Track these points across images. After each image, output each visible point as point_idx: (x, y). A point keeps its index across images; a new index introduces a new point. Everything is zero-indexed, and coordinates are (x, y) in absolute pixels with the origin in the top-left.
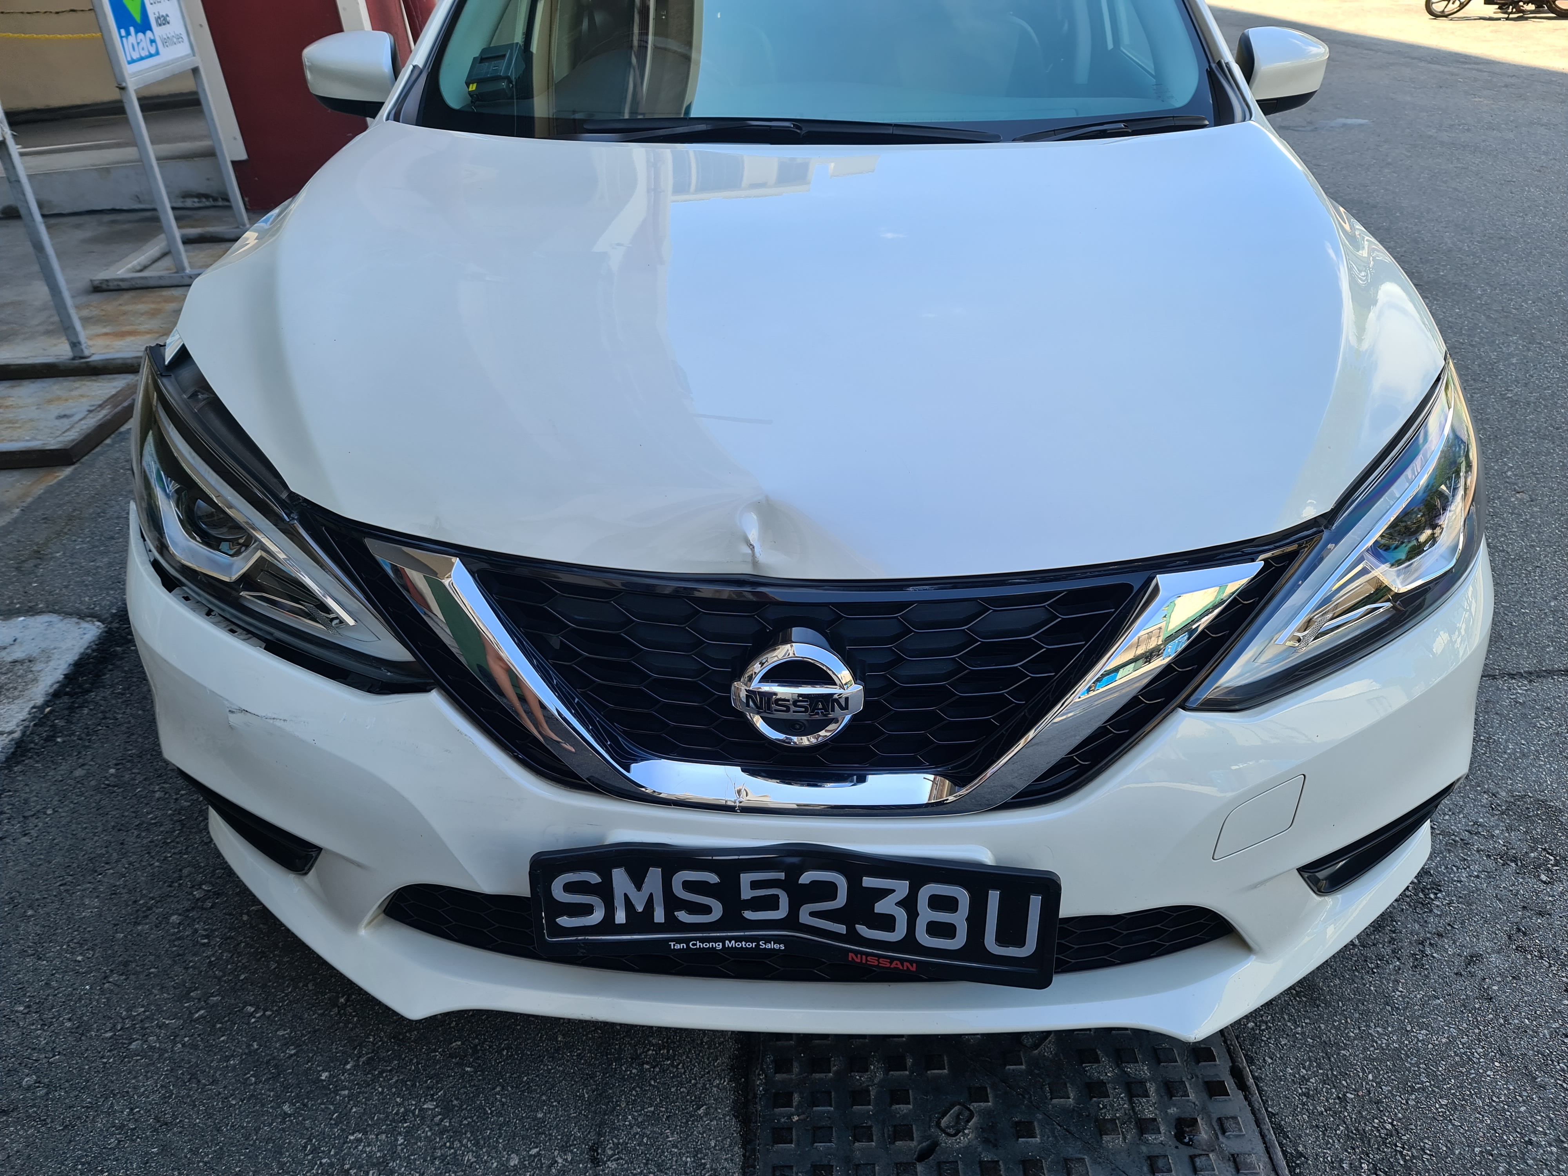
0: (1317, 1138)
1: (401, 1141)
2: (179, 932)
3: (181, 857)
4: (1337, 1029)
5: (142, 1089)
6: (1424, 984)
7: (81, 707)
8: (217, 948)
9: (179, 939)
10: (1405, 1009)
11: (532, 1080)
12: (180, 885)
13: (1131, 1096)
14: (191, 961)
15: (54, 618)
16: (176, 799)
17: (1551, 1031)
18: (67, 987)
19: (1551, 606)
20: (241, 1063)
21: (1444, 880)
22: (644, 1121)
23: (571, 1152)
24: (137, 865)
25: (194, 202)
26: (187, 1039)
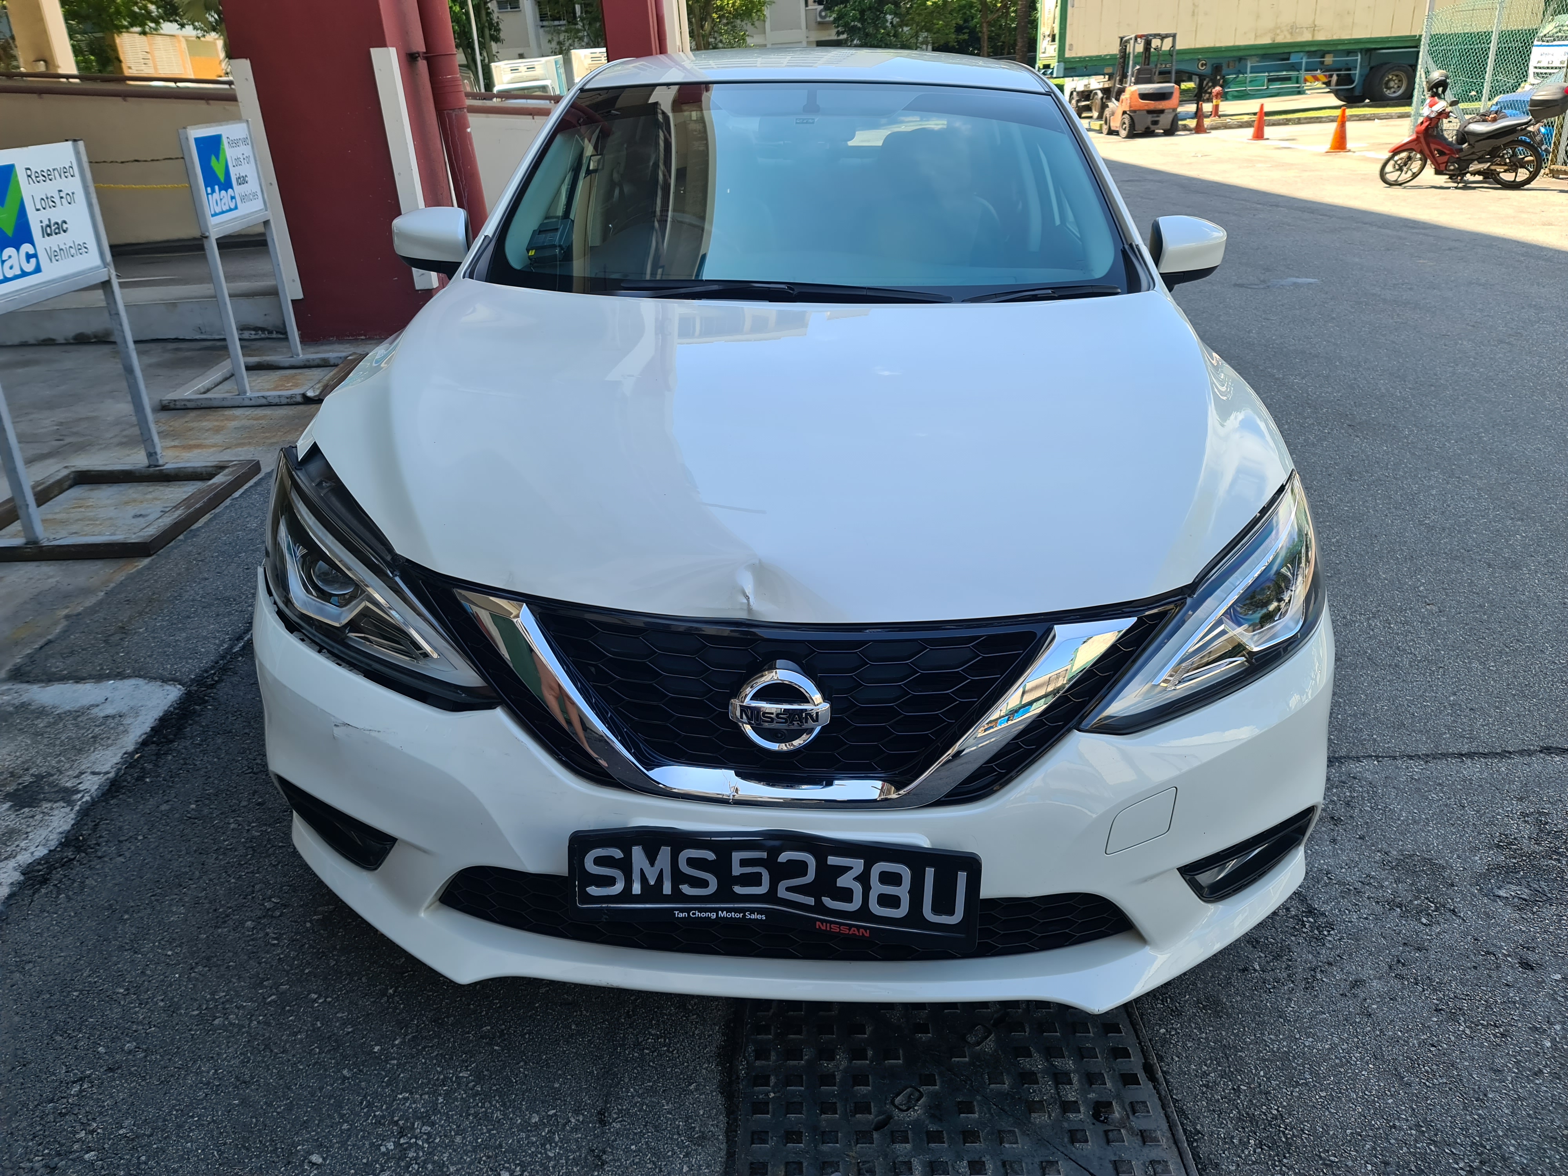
0: (1213, 1120)
1: (441, 1100)
2: (253, 934)
4: (1236, 1035)
5: (225, 1056)
6: (1313, 1002)
7: (166, 754)
8: (285, 948)
9: (253, 940)
10: (1295, 1021)
11: (550, 1058)
12: (253, 898)
13: (1057, 1083)
14: (263, 958)
15: (141, 682)
16: (248, 830)
18: (159, 975)
20: (306, 1038)
22: (644, 1093)
23: (583, 1114)
24: (216, 881)
25: (254, 332)
26: (261, 1018)
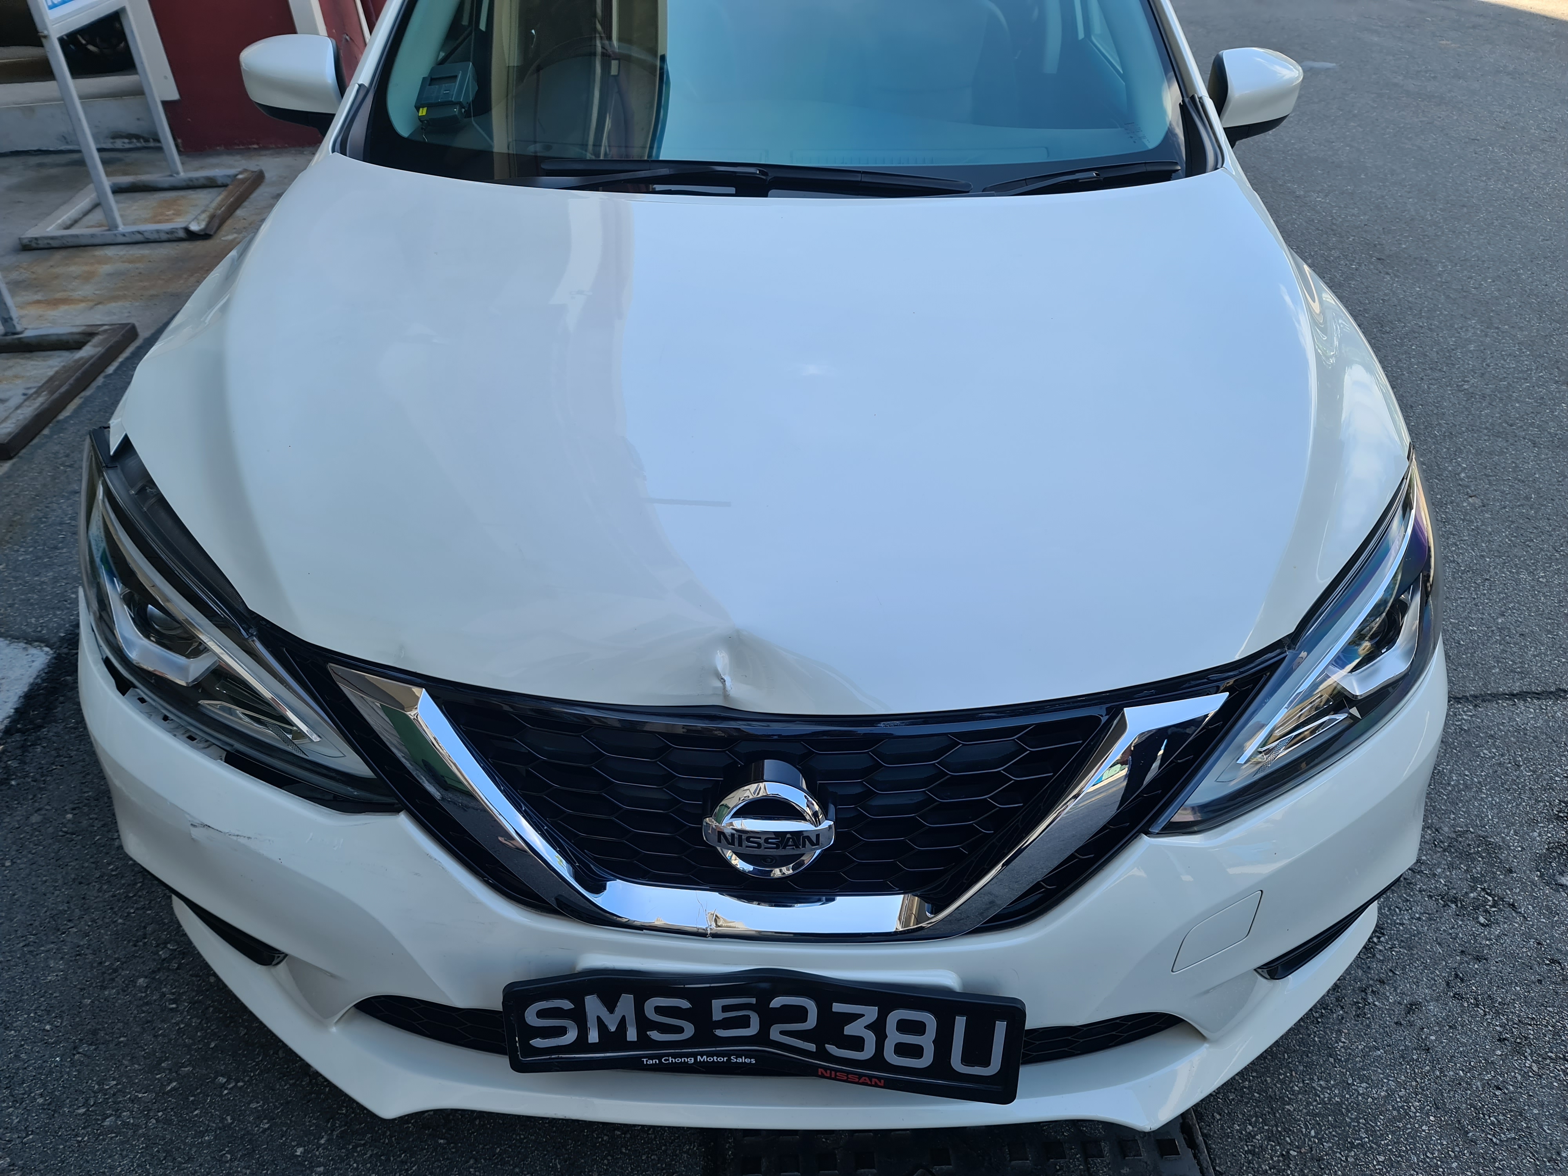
2: (147, 996)
3: (144, 912)
4: (1283, 1082)
6: (1365, 1034)
7: (34, 744)
8: (185, 1013)
9: (147, 1004)
10: (1347, 1061)
12: (145, 943)
13: (1086, 1156)
14: (160, 1029)
17: (1484, 1084)
18: (37, 1059)
19: (1498, 624)
20: (215, 1138)
21: (1387, 923)
24: (100, 922)
25: (124, 143)
26: (160, 1114)
